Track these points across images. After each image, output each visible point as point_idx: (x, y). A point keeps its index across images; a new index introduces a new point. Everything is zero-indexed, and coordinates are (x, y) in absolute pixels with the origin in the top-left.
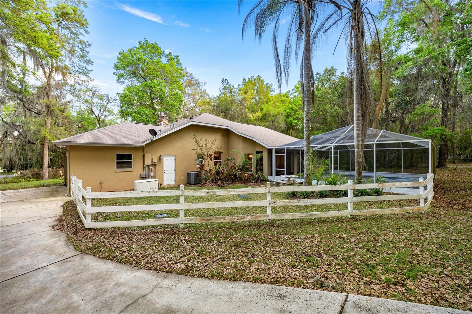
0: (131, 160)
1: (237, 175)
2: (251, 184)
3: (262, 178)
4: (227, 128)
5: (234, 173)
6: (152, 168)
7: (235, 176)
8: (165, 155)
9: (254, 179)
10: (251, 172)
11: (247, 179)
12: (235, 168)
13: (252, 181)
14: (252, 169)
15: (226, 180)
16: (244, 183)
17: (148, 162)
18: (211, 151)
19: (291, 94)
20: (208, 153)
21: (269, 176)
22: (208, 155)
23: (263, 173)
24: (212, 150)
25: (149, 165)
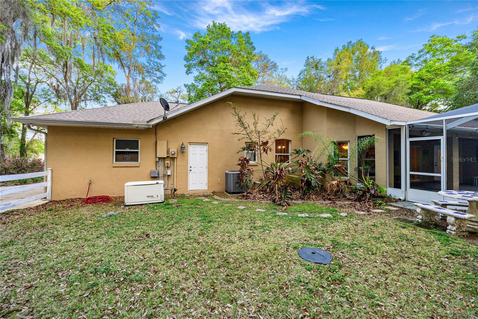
0: (138, 149)
1: (313, 182)
2: (347, 202)
3: (373, 192)
4: (299, 97)
5: (304, 176)
6: (169, 162)
7: (308, 183)
8: (190, 143)
9: (354, 191)
10: (347, 176)
11: (337, 191)
12: (308, 167)
13: (348, 196)
14: (349, 172)
15: (286, 192)
16: (330, 199)
17: (162, 153)
18: (265, 136)
19: (417, 59)
20: (261, 139)
21: (390, 187)
22: (261, 143)
23: (374, 180)
24: (269, 134)
25: (164, 158)
